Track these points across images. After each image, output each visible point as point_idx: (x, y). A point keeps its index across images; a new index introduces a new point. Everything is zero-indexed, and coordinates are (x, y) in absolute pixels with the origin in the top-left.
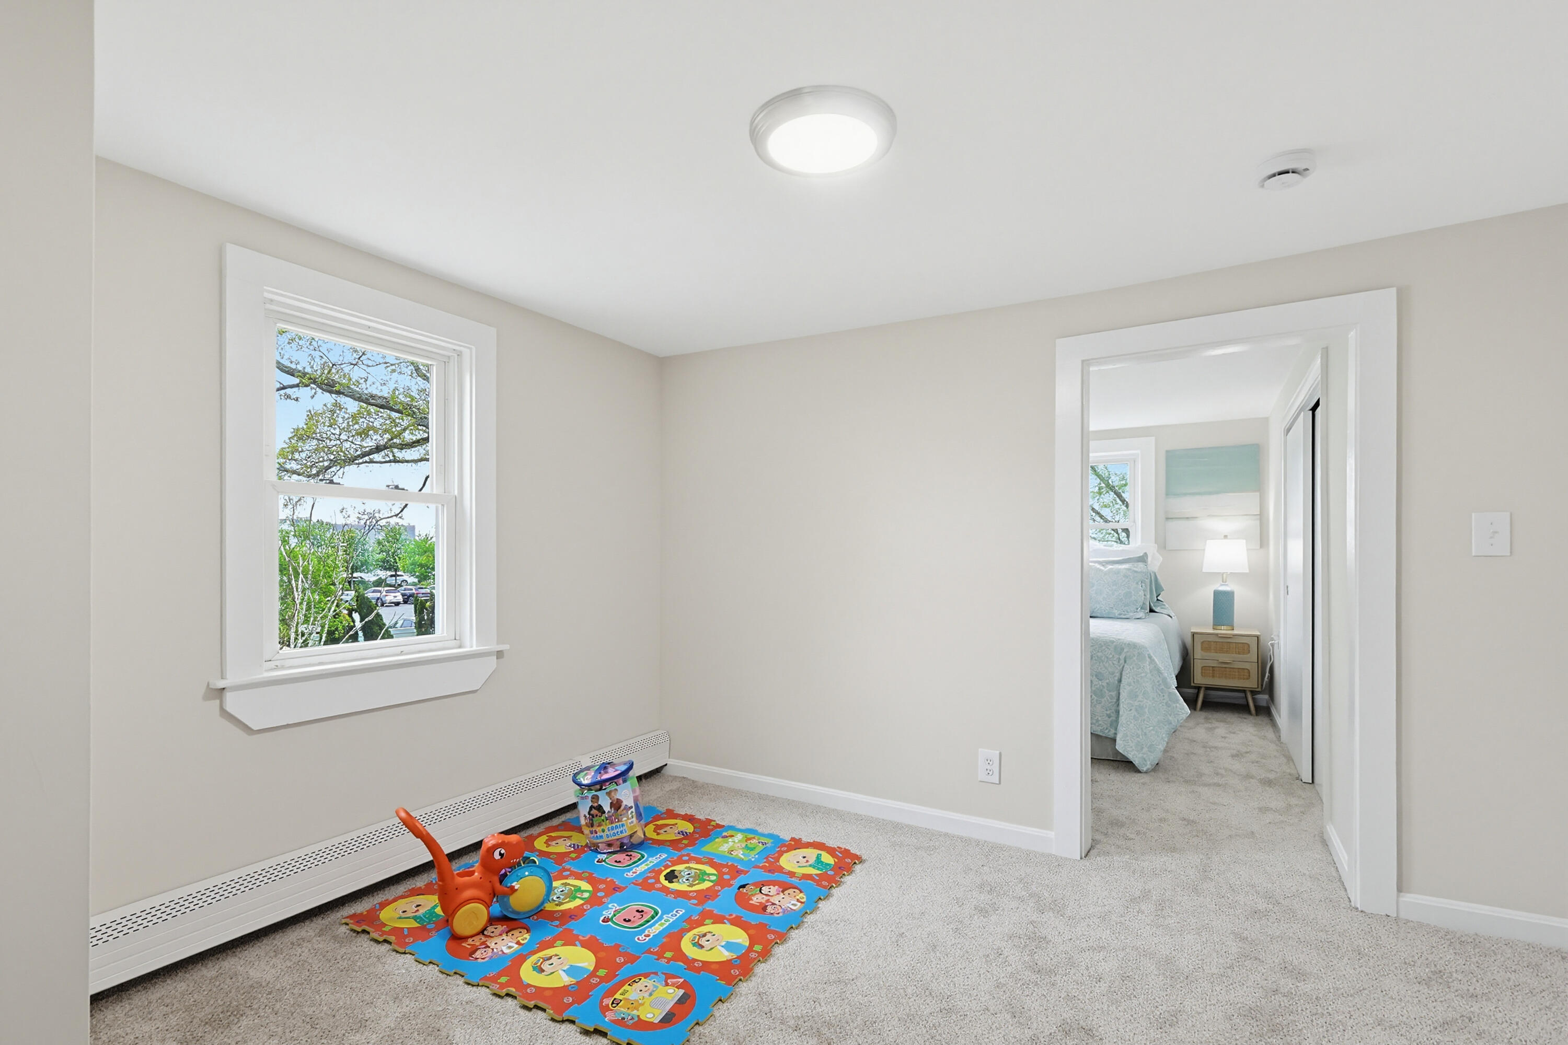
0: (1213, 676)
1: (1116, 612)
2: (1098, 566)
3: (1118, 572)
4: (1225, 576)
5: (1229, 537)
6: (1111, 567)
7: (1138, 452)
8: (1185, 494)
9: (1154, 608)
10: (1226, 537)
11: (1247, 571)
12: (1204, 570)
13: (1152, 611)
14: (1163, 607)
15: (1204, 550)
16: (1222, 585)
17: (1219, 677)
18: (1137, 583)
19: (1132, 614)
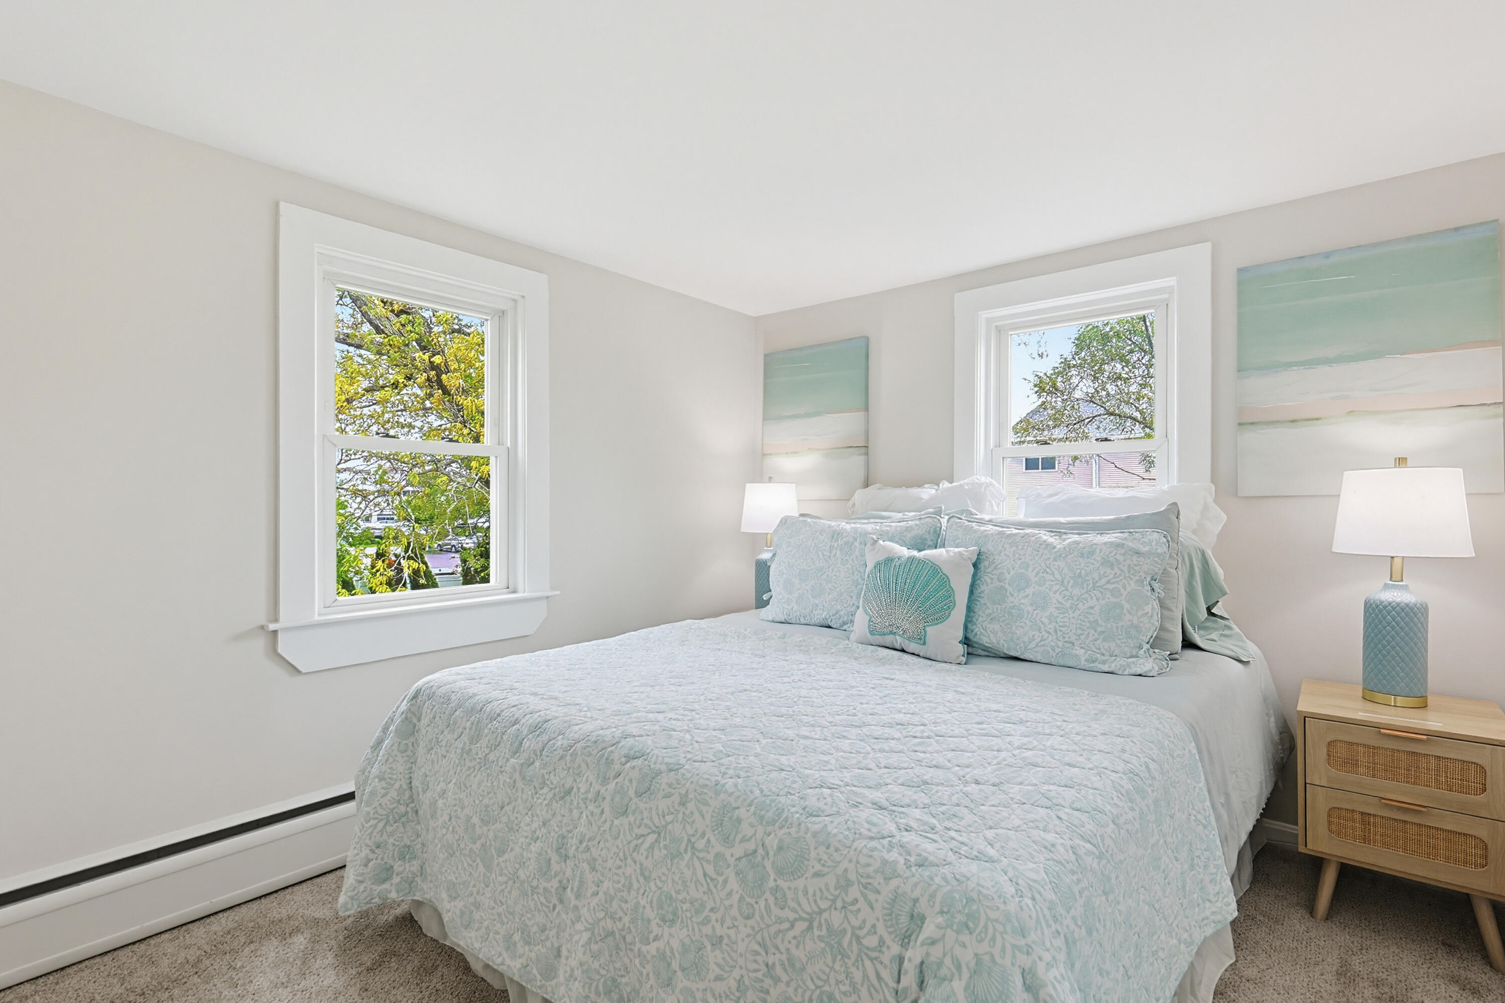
0: (1365, 840)
1: (1081, 655)
2: (1045, 536)
3: (1089, 552)
4: (1397, 562)
5: (1409, 463)
6: (1076, 538)
7: (1171, 281)
8: (1289, 365)
9: (1197, 639)
10: (1401, 461)
11: (1469, 552)
12: (1336, 549)
13: (1188, 644)
14: (1226, 632)
15: (1339, 496)
16: (1386, 586)
17: (1385, 845)
18: (1140, 582)
19: (1122, 661)
